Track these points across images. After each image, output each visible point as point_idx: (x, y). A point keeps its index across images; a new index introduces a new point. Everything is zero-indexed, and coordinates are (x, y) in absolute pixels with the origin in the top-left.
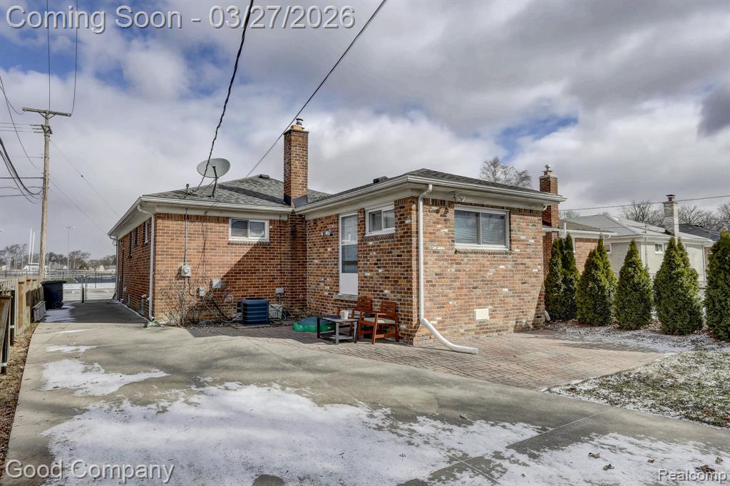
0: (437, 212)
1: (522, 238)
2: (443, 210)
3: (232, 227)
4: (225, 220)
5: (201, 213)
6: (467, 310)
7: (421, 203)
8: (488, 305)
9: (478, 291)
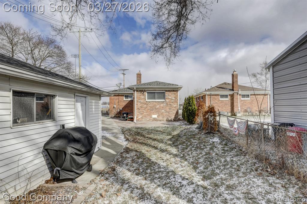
0: (141, 93)
1: (169, 97)
2: (142, 92)
3: (125, 97)
4: (123, 96)
5: (118, 95)
6: (150, 115)
7: (136, 92)
8: (157, 114)
9: (154, 111)
